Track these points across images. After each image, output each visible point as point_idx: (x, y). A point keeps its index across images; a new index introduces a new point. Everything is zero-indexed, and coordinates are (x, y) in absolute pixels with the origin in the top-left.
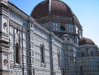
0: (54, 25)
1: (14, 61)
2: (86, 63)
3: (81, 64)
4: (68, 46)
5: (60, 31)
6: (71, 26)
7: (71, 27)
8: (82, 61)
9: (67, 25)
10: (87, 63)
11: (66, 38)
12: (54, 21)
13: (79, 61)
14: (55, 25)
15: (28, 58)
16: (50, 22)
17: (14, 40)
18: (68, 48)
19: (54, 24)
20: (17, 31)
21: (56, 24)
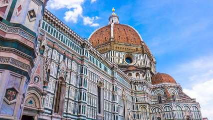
0: (117, 56)
1: (51, 108)
2: (166, 113)
3: (158, 116)
4: (138, 85)
5: (125, 63)
6: (140, 56)
7: (140, 58)
8: (160, 110)
9: (135, 55)
10: (168, 113)
11: (134, 72)
12: (118, 50)
13: (154, 111)
14: (119, 55)
15: (77, 104)
16: (112, 51)
17: (58, 72)
18: (137, 87)
19: (117, 54)
20: (64, 58)
21: (121, 54)
